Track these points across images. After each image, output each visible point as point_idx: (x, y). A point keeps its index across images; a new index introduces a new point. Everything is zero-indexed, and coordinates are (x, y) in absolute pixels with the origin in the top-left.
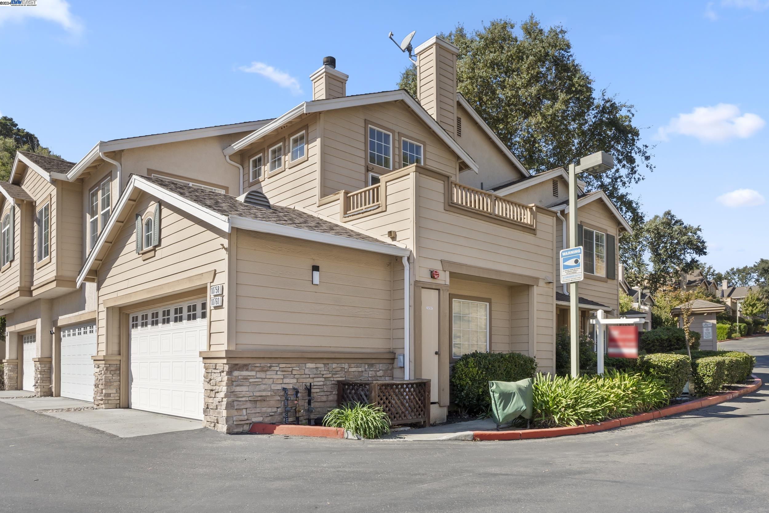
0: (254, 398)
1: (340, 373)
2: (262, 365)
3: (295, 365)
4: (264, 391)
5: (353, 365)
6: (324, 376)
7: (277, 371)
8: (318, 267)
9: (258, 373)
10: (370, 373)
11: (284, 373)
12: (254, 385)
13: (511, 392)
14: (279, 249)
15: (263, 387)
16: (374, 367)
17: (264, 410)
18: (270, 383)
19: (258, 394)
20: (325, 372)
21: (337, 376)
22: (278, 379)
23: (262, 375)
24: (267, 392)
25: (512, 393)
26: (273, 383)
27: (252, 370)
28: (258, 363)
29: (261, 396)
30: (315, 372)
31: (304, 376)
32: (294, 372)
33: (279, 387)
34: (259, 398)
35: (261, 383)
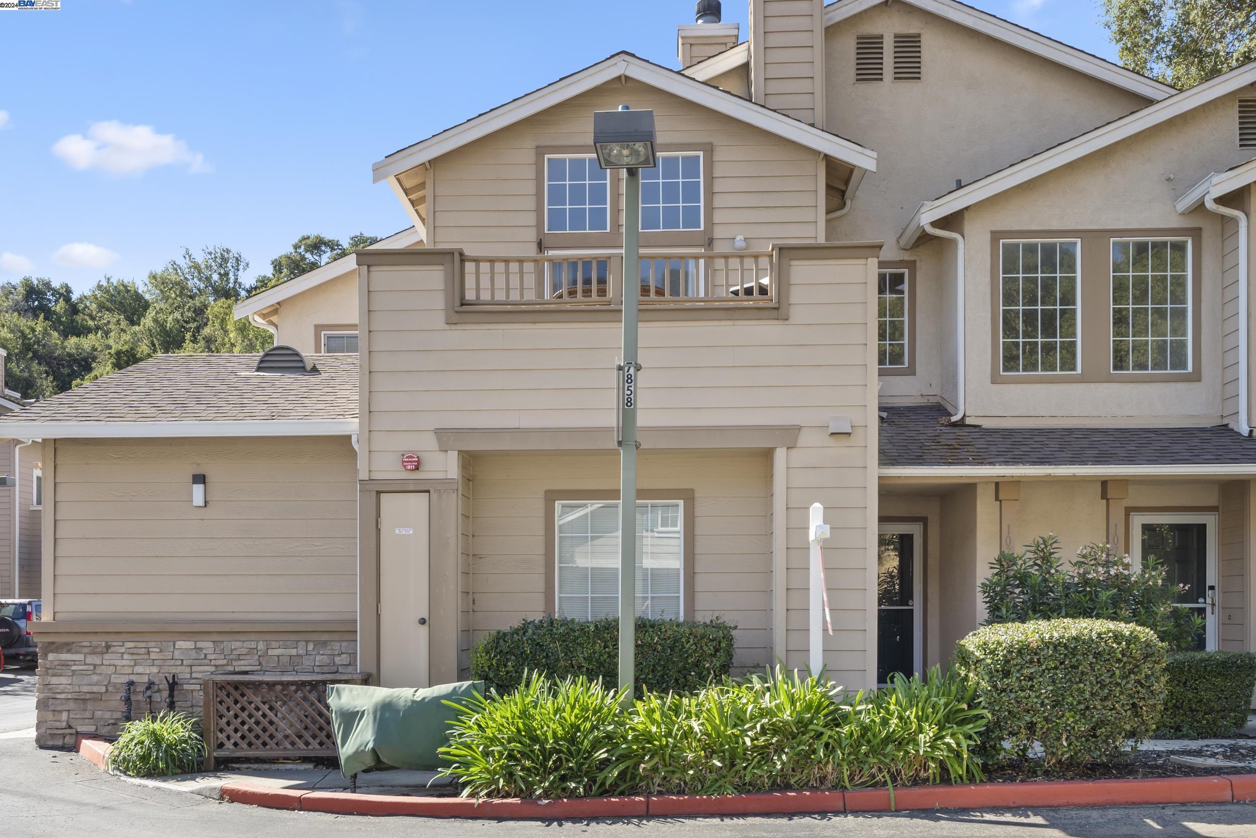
0: (78, 696)
1: (248, 657)
2: (94, 643)
3: (153, 643)
4: (96, 684)
5: (274, 644)
6: (213, 662)
7: (123, 653)
8: (204, 476)
9: (88, 656)
10: (318, 658)
11: (135, 657)
12: (82, 674)
13: (356, 710)
14: (131, 456)
15: (95, 678)
16: (329, 648)
17: (98, 714)
18: (109, 673)
19: (85, 689)
20: (213, 657)
21: (242, 662)
22: (124, 666)
23: (97, 660)
24: (100, 687)
25: (358, 712)
26: (115, 673)
27: (77, 652)
28: (86, 641)
29: (91, 693)
30: (193, 654)
31: (172, 662)
32: (153, 656)
33: (125, 679)
34: (88, 696)
35: (91, 672)
